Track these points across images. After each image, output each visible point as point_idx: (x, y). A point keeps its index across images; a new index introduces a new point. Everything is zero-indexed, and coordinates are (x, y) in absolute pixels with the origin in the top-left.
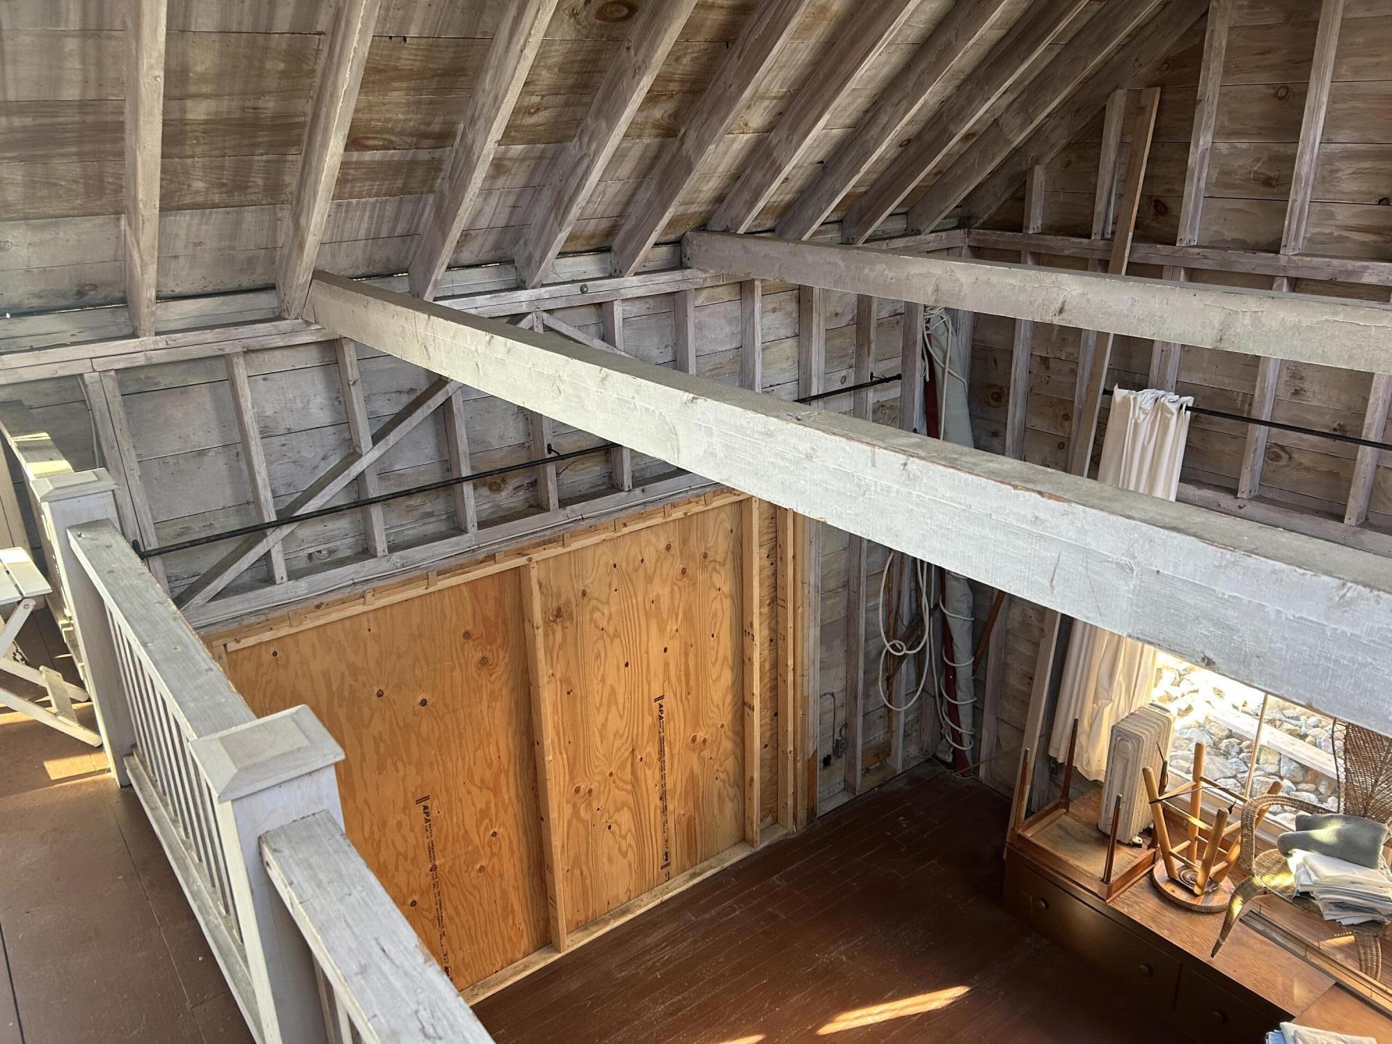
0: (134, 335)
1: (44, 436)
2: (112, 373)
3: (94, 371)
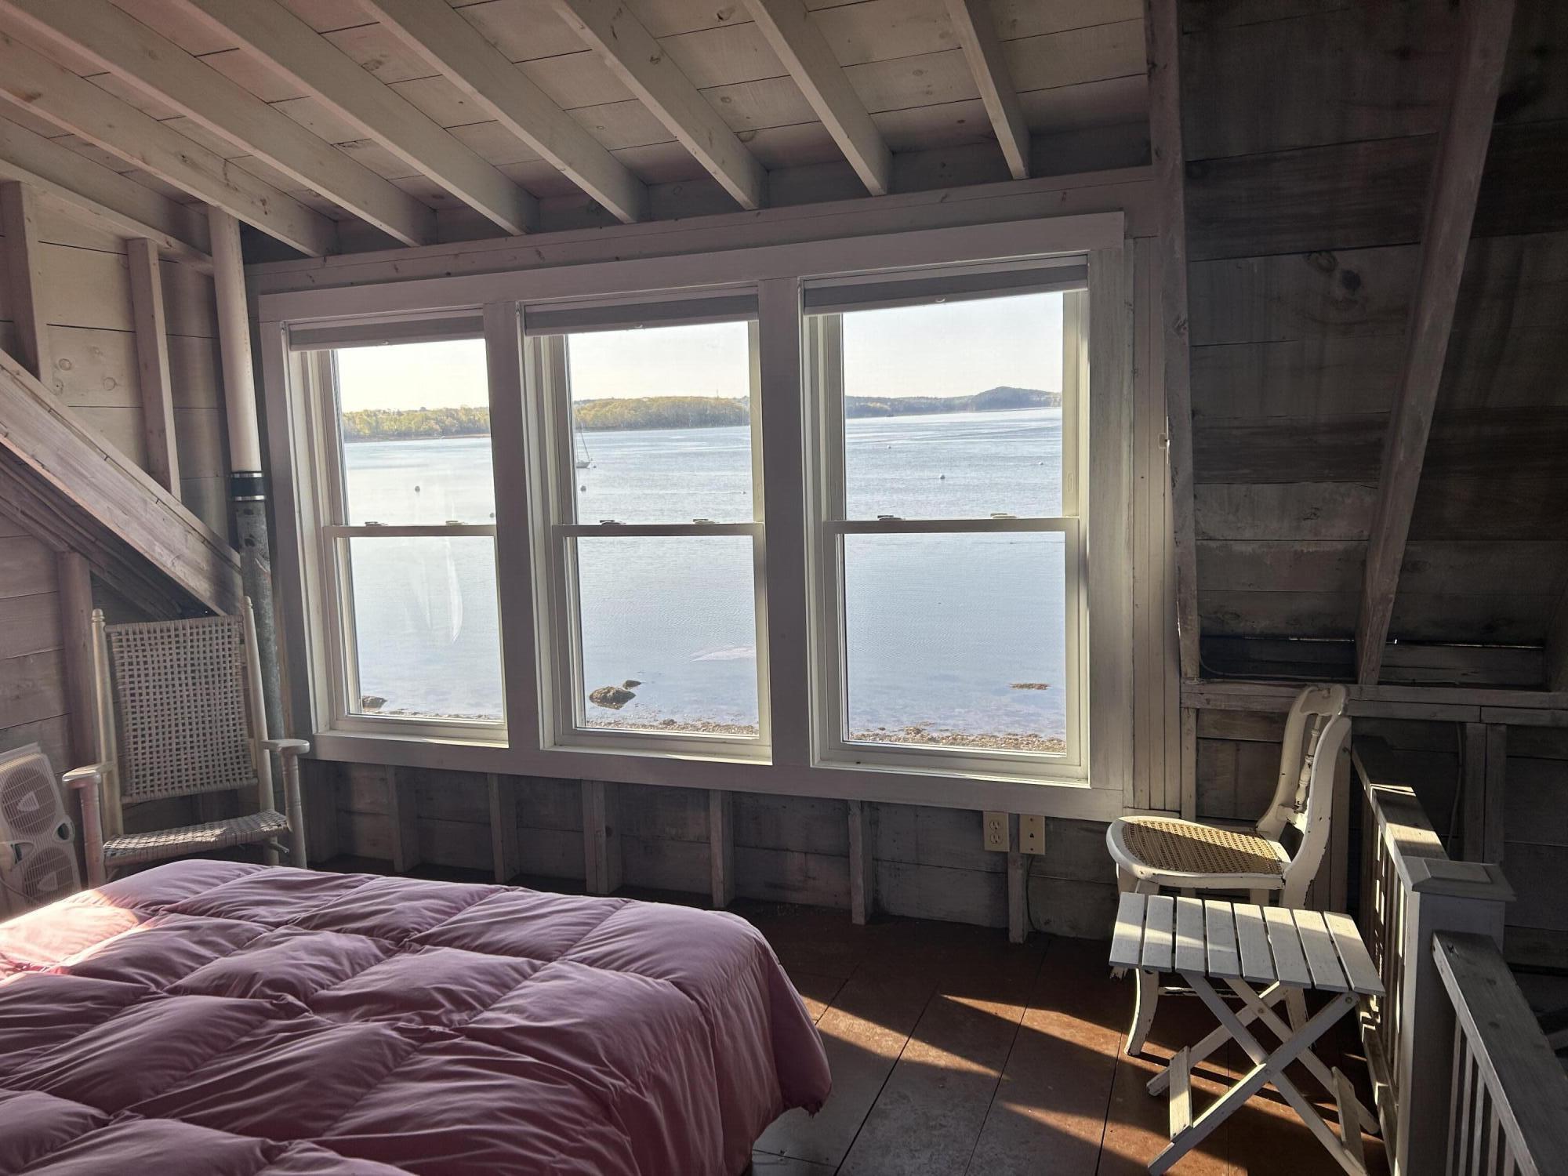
0: (1543, 687)
1: (1409, 791)
2: (1503, 729)
3: (1481, 721)
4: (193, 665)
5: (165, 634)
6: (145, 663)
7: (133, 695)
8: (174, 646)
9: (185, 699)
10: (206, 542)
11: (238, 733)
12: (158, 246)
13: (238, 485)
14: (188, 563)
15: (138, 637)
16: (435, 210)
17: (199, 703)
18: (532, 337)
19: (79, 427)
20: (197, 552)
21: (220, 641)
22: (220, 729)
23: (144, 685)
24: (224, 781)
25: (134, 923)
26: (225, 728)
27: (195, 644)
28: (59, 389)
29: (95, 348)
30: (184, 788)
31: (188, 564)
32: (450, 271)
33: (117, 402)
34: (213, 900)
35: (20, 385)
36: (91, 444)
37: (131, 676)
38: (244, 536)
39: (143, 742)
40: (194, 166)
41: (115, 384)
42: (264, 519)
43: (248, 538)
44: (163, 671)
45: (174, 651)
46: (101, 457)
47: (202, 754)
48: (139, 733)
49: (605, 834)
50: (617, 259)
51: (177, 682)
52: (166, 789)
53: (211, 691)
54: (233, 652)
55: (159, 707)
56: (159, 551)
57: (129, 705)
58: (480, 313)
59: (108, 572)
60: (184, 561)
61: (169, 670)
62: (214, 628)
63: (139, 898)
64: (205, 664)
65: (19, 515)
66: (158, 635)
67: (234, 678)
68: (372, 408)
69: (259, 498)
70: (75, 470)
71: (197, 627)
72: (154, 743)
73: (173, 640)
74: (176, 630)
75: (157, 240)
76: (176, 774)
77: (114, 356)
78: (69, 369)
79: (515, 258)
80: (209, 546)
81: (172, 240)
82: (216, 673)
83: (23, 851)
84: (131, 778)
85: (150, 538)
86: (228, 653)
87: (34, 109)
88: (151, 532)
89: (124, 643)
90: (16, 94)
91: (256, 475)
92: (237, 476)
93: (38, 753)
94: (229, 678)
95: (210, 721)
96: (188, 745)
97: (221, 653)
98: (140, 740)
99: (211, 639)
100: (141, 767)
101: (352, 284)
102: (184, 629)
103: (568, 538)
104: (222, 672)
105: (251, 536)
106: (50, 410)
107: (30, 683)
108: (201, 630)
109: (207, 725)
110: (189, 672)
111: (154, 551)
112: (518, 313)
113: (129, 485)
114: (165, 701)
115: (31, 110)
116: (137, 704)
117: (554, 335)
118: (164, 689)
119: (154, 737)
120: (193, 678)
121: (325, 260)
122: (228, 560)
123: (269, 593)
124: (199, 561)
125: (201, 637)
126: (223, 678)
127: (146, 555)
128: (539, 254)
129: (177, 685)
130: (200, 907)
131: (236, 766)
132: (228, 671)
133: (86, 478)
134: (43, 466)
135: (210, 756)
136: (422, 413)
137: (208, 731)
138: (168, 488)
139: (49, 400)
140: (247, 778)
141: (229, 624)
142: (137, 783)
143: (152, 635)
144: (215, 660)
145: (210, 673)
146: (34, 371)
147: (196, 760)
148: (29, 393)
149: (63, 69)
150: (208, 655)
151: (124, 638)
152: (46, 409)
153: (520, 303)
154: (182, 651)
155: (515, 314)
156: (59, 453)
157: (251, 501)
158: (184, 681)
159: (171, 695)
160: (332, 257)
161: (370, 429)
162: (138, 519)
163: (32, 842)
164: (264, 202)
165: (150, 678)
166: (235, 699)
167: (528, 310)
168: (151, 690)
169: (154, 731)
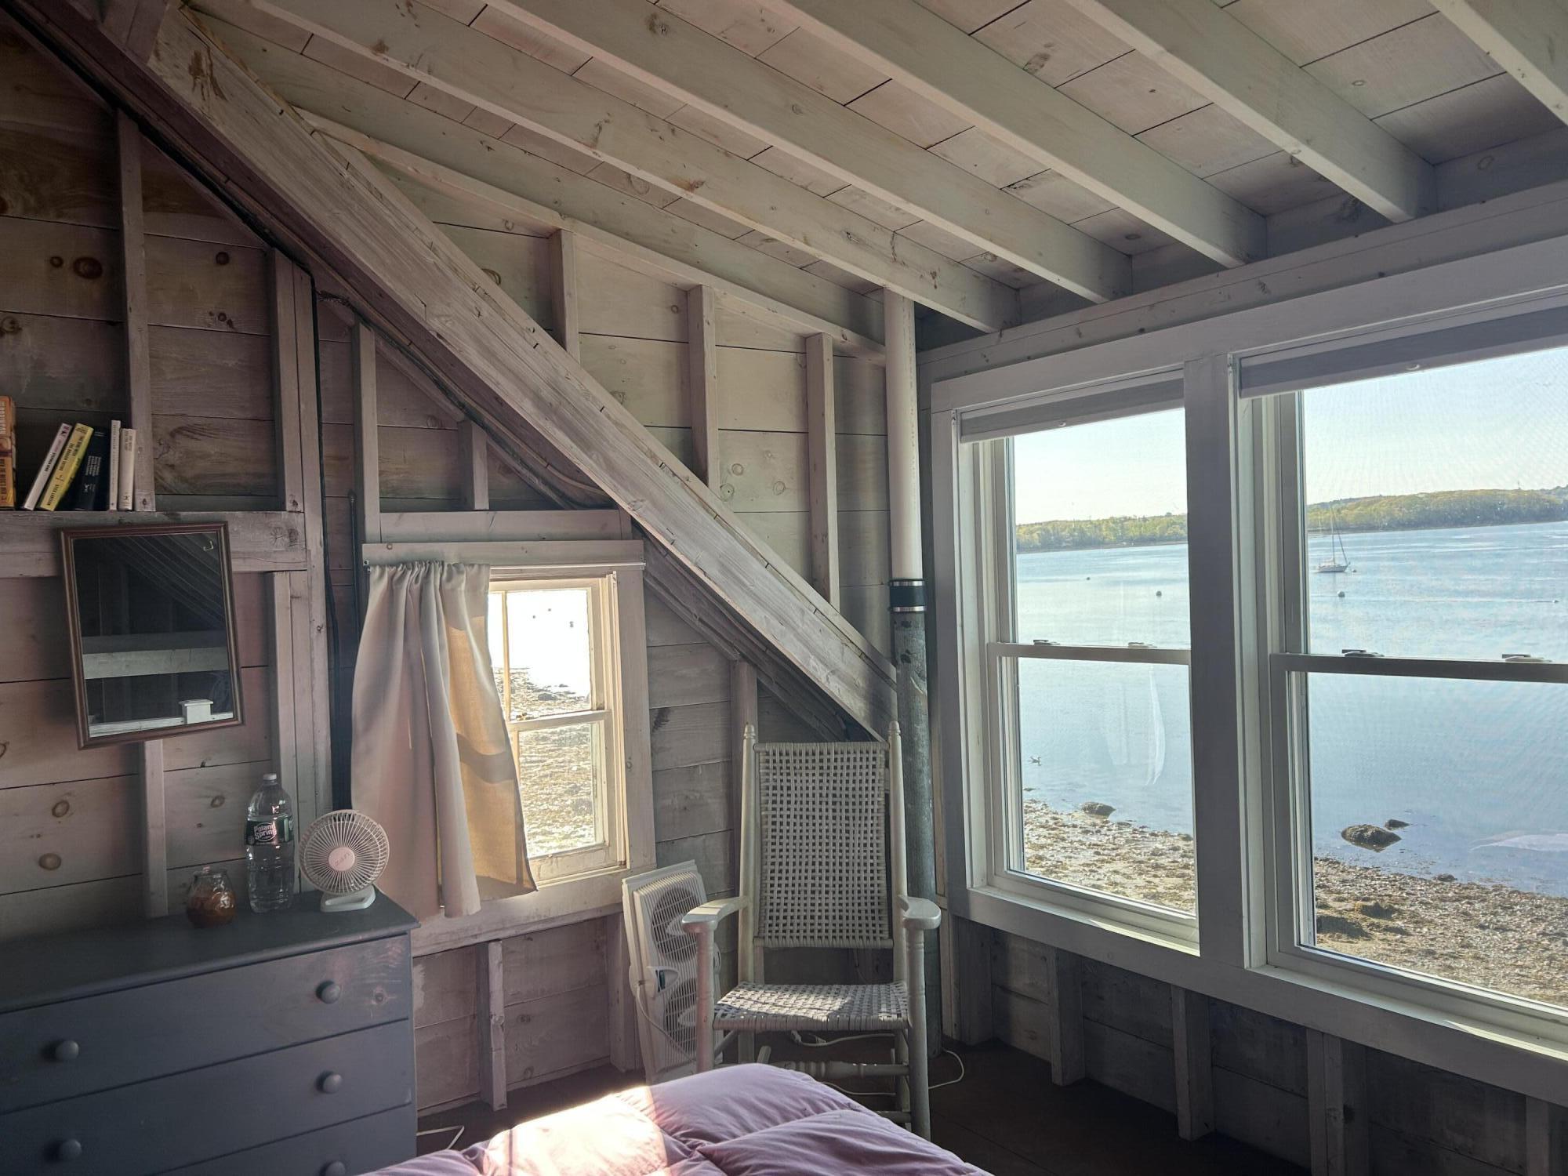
4: (834, 796)
5: (810, 758)
6: (789, 788)
7: (774, 823)
8: (817, 771)
9: (824, 834)
10: (863, 656)
11: (876, 881)
12: (834, 340)
13: (900, 593)
14: (842, 678)
15: (784, 758)
16: (1130, 256)
17: (838, 841)
18: (1251, 399)
19: (742, 533)
20: (855, 668)
21: (864, 771)
22: (857, 875)
23: (785, 813)
24: (857, 938)
25: (663, 1162)
26: (863, 875)
27: (839, 771)
28: (729, 494)
29: (768, 452)
30: (816, 938)
31: (843, 680)
32: (1142, 327)
33: (785, 508)
34: (754, 1154)
35: (690, 492)
36: (754, 552)
37: (774, 802)
38: (900, 651)
39: (780, 878)
40: (860, 243)
41: (785, 488)
42: (923, 633)
43: (904, 653)
44: (804, 799)
45: (817, 778)
46: (762, 564)
47: (837, 901)
48: (777, 868)
49: (1342, 1117)
50: (1382, 275)
51: (817, 814)
52: (798, 937)
53: (851, 828)
54: (876, 785)
55: (798, 841)
56: (814, 664)
57: (770, 834)
58: (1179, 375)
59: (776, 683)
60: (839, 677)
61: (811, 799)
62: (859, 756)
63: (685, 1120)
64: (847, 796)
65: (697, 622)
66: (804, 758)
67: (875, 815)
68: (1118, 515)
69: (918, 609)
70: (736, 578)
71: (842, 753)
72: (790, 881)
73: (818, 765)
74: (821, 753)
75: (833, 334)
76: (809, 921)
77: (785, 456)
78: (741, 473)
79: (1229, 297)
80: (867, 661)
81: (848, 333)
82: (857, 807)
83: (667, 979)
84: (765, 919)
85: (806, 650)
86: (870, 785)
87: (696, 198)
88: (806, 644)
89: (771, 765)
90: (679, 185)
91: (916, 584)
92: (897, 584)
93: (693, 872)
94: (870, 815)
95: (847, 864)
96: (824, 889)
97: (864, 785)
98: (776, 875)
99: (855, 767)
100: (775, 907)
101: (1029, 358)
102: (829, 753)
103: (1293, 673)
104: (864, 807)
105: (908, 651)
106: (716, 517)
107: (698, 795)
108: (846, 756)
109: (844, 868)
110: (830, 803)
111: (808, 664)
112: (1230, 369)
113: (789, 593)
114: (804, 834)
115: (693, 200)
116: (778, 834)
117: (1282, 393)
118: (804, 820)
119: (791, 875)
120: (834, 811)
121: (1001, 335)
122: (885, 677)
123: (924, 717)
124: (855, 677)
125: (845, 764)
126: (864, 815)
127: (801, 668)
128: (1263, 286)
129: (817, 817)
130: (736, 1161)
131: (870, 922)
132: (870, 807)
133: (745, 585)
134: (705, 573)
135: (844, 905)
136: (1168, 519)
137: (844, 874)
138: (827, 597)
139: (716, 505)
140: (881, 938)
141: (874, 752)
142: (770, 925)
143: (798, 758)
144: (858, 793)
145: (851, 807)
146: (703, 477)
147: (831, 907)
148: (697, 499)
149: (727, 154)
150: (851, 786)
151: (771, 759)
152: (712, 515)
153: (1234, 355)
154: (825, 778)
155: (1226, 372)
156: (721, 559)
157: (910, 612)
158: (824, 814)
159: (811, 827)
160: (1011, 331)
161: (1115, 535)
162: (794, 629)
163: (676, 970)
164: (934, 275)
165: (792, 806)
166: (875, 841)
167: (1245, 363)
168: (792, 820)
169: (791, 868)
